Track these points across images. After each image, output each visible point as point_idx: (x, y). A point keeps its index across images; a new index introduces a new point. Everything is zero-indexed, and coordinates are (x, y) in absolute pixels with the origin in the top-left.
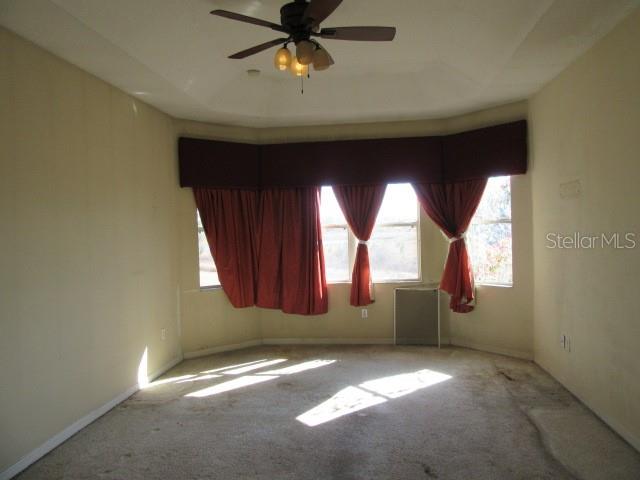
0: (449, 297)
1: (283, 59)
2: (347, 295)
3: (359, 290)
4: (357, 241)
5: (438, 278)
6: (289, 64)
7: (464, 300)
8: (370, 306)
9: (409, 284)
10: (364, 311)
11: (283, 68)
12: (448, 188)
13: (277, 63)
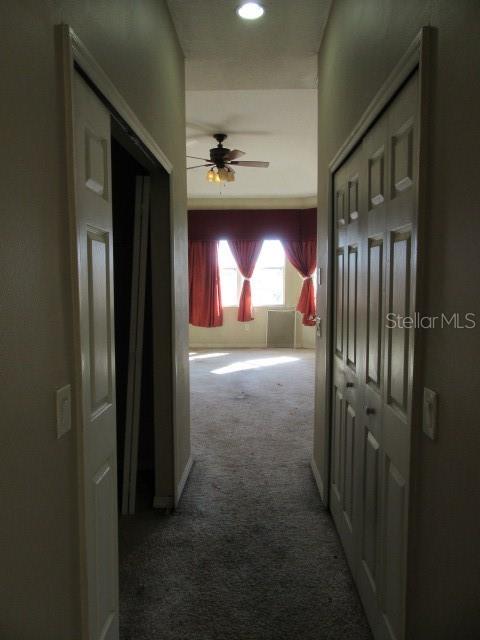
0: (302, 316)
1: (211, 176)
2: (235, 315)
3: (244, 314)
4: (243, 279)
5: (295, 303)
6: (214, 179)
7: (311, 317)
8: (251, 322)
9: (277, 307)
10: (247, 325)
11: (211, 180)
12: (304, 244)
13: (208, 178)
